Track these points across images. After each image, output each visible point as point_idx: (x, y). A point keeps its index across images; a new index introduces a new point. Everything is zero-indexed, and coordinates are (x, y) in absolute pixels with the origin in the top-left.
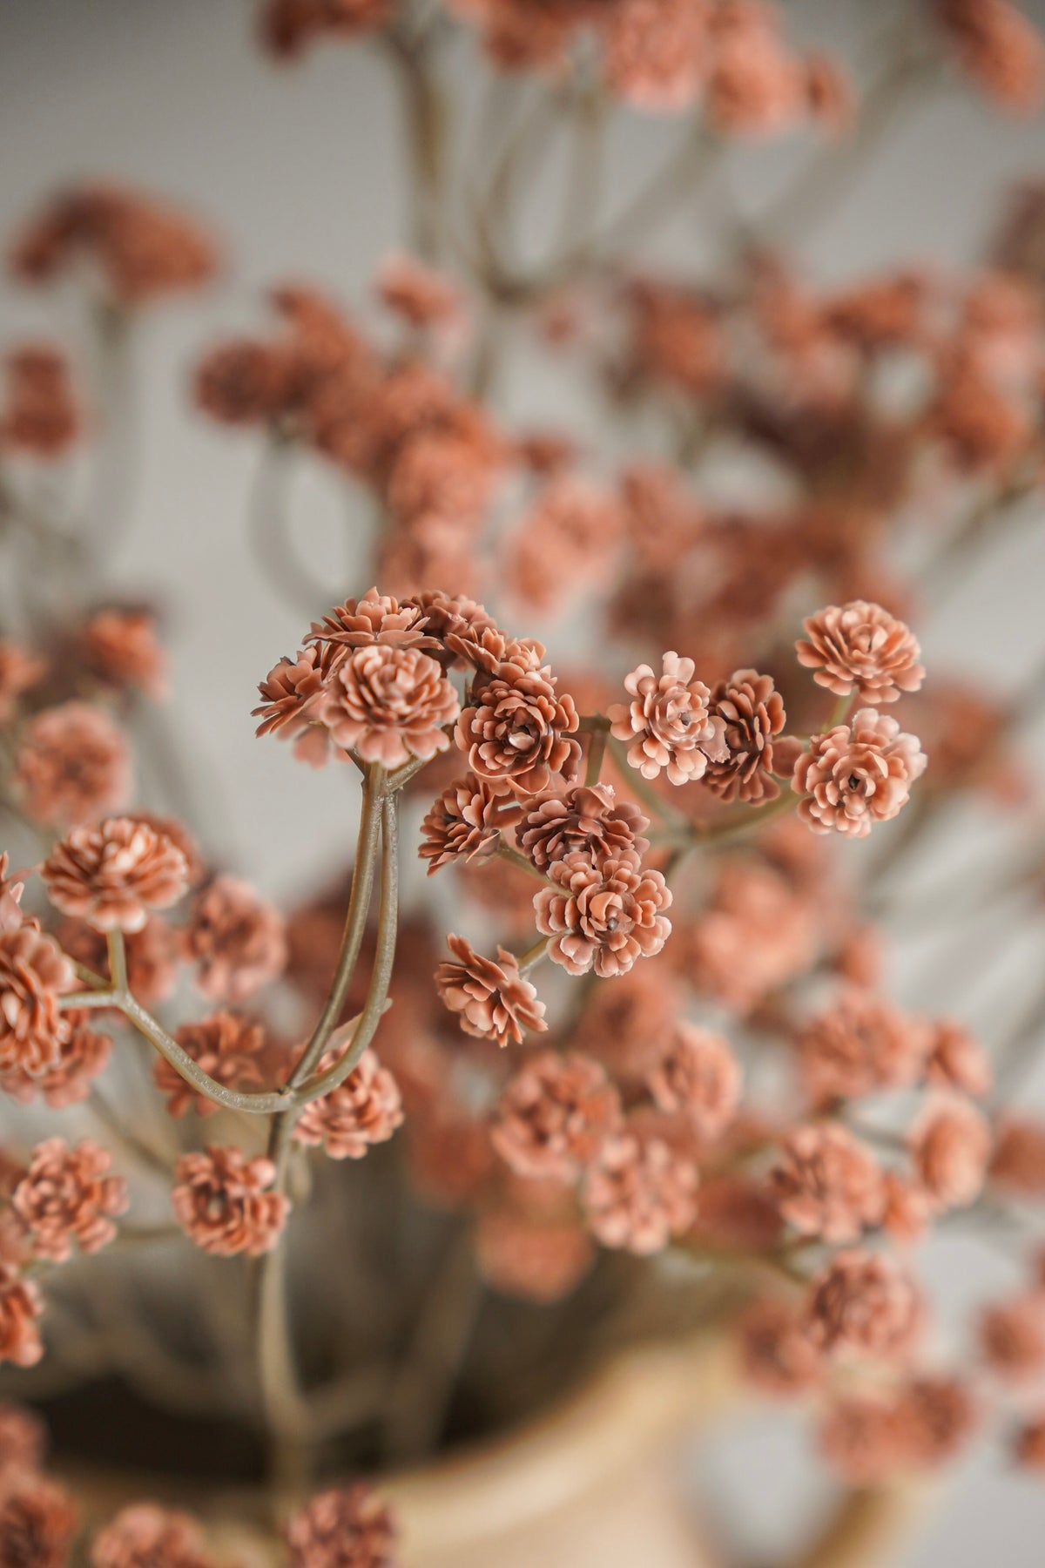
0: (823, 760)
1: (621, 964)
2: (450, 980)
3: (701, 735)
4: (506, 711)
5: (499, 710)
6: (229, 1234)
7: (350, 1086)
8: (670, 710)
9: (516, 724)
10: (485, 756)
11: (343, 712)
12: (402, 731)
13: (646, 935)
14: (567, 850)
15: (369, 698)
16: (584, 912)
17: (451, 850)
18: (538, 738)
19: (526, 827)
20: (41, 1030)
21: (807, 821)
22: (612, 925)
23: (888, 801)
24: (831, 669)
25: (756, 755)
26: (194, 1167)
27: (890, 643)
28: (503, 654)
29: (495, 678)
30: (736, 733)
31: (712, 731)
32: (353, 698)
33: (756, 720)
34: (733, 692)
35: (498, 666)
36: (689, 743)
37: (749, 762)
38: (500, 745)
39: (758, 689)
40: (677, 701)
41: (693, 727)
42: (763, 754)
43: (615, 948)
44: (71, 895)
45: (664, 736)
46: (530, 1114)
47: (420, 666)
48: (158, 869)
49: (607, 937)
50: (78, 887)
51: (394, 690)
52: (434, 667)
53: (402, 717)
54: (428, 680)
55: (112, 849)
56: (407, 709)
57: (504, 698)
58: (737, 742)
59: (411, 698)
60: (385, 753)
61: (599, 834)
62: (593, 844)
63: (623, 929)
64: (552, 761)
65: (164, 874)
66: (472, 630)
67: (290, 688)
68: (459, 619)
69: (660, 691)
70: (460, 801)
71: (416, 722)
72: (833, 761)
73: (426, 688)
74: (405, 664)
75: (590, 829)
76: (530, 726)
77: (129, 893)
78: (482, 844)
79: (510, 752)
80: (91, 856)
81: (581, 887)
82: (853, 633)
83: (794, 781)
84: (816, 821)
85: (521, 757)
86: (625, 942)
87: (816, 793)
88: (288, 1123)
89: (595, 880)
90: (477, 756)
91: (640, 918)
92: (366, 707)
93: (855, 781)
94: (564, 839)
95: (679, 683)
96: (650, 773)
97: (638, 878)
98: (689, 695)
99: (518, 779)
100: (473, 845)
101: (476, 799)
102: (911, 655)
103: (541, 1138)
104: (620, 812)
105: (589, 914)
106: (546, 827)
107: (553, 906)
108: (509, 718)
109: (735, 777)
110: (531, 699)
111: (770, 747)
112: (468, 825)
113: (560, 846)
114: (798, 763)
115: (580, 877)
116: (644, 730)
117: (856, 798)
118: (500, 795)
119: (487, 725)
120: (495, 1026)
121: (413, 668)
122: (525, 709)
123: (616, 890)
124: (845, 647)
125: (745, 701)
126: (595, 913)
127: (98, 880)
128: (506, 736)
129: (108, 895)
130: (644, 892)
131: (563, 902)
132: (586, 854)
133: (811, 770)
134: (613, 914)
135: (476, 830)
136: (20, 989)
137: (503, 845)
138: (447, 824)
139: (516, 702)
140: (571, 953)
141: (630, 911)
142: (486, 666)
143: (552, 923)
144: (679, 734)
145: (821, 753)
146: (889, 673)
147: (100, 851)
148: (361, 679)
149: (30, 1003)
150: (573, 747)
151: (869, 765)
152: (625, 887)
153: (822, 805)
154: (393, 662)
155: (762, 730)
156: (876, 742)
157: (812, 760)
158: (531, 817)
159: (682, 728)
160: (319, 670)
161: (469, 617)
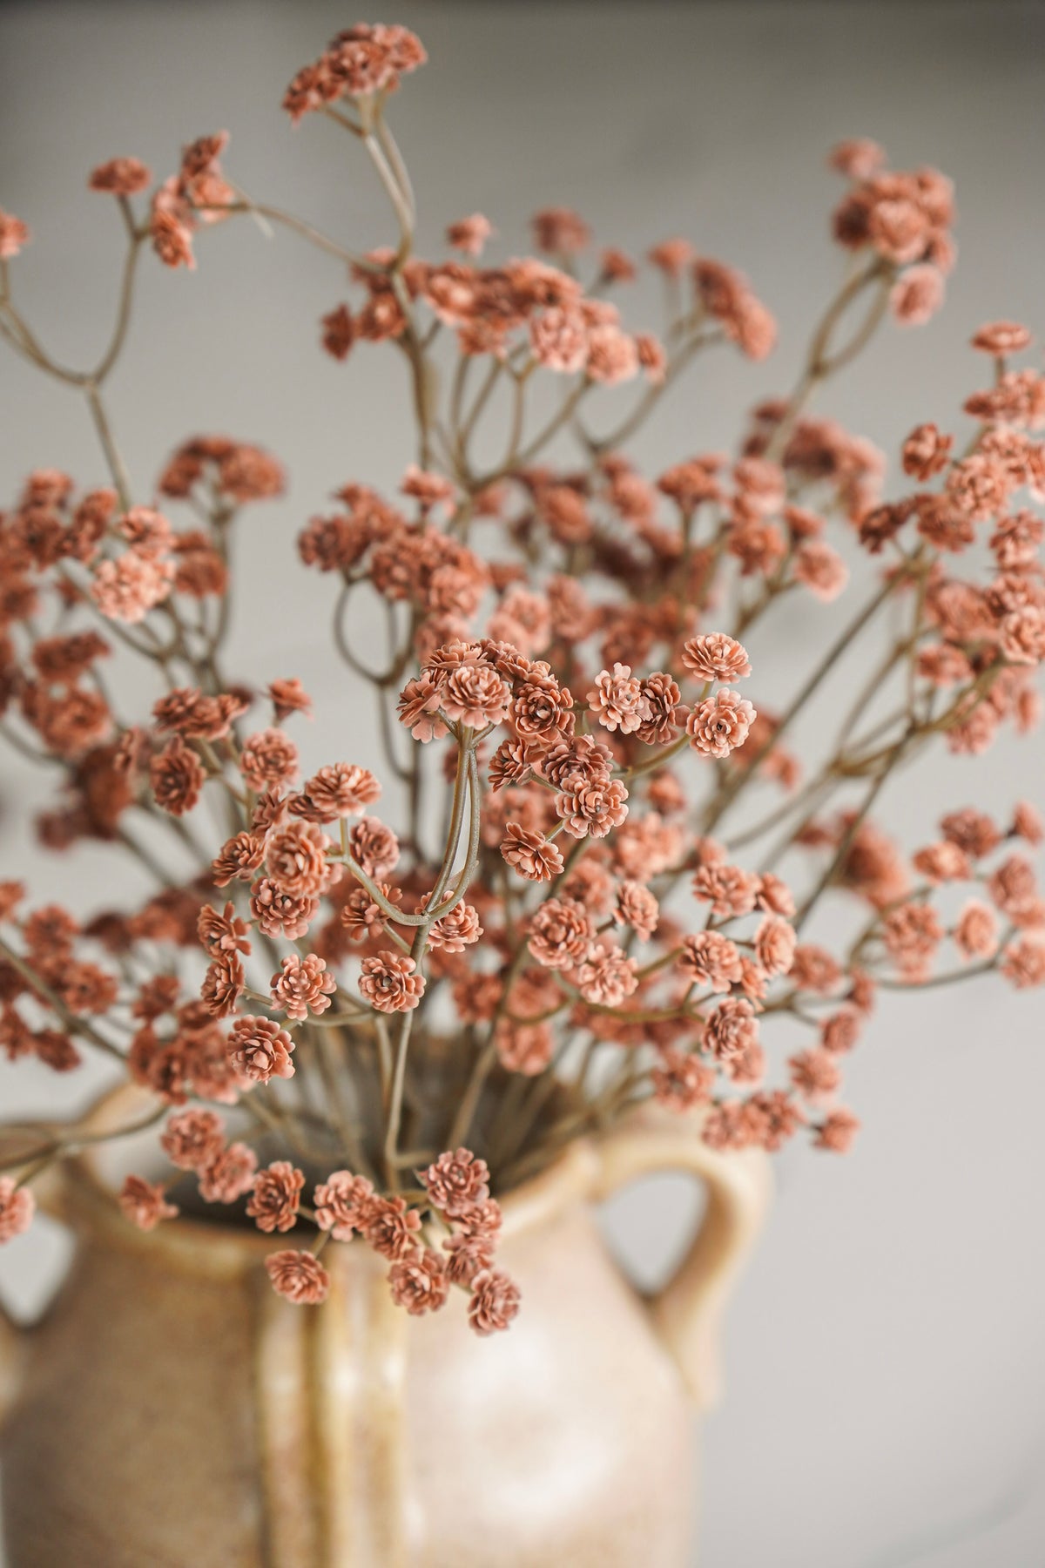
0: (702, 716)
1: (603, 830)
2: (510, 847)
3: (637, 706)
4: (534, 698)
5: (530, 698)
6: (394, 998)
7: (455, 914)
8: (621, 693)
9: (540, 706)
10: (523, 723)
11: (454, 702)
12: (484, 709)
13: (616, 814)
14: (570, 772)
15: (466, 694)
16: (583, 803)
17: (507, 776)
18: (551, 712)
19: (547, 761)
20: (315, 872)
21: (696, 749)
22: (598, 809)
23: (738, 737)
24: (703, 667)
25: (666, 716)
26: (372, 964)
27: (732, 653)
28: (529, 669)
29: (526, 682)
30: (654, 705)
31: (643, 704)
32: (457, 694)
33: (665, 697)
34: (651, 683)
35: (527, 676)
36: (631, 711)
37: (662, 720)
38: (531, 717)
39: (664, 681)
40: (624, 688)
41: (633, 701)
42: (669, 716)
43: (600, 821)
44: (325, 801)
45: (618, 707)
46: (545, 933)
47: (489, 675)
48: (367, 786)
49: (595, 816)
50: (329, 797)
51: (478, 688)
52: (496, 676)
53: (484, 702)
54: (495, 682)
55: (344, 777)
56: (486, 698)
57: (532, 692)
58: (655, 709)
59: (487, 692)
60: (476, 722)
61: (587, 761)
62: (584, 768)
63: (603, 812)
64: (560, 724)
65: (370, 790)
66: (510, 658)
67: (419, 694)
68: (502, 653)
69: (614, 684)
70: (511, 750)
71: (490, 705)
72: (707, 716)
73: (495, 686)
74: (482, 675)
75: (582, 759)
76: (548, 706)
77: (354, 799)
78: (525, 771)
79: (538, 721)
80: (334, 781)
81: (580, 790)
82: (712, 648)
83: (688, 728)
84: (701, 749)
85: (543, 724)
86: (605, 818)
87: (700, 734)
88: (425, 934)
89: (586, 786)
90: (519, 723)
91: (612, 805)
92: (464, 698)
93: (720, 726)
94: (568, 766)
95: (624, 679)
96: (612, 727)
97: (610, 783)
98: (629, 685)
99: (541, 734)
100: (519, 773)
101: (519, 748)
102: (744, 658)
103: (554, 945)
104: (597, 750)
105: (585, 804)
106: (559, 760)
107: (566, 802)
108: (535, 702)
109: (655, 729)
110: (546, 692)
111: (673, 711)
112: (516, 762)
113: (566, 770)
114: (689, 719)
115: (579, 785)
116: (607, 706)
117: (721, 735)
118: (532, 745)
119: (524, 707)
120: (536, 870)
121: (486, 677)
122: (544, 697)
123: (599, 790)
124: (709, 656)
125: (658, 687)
126: (588, 803)
127: (339, 792)
128: (534, 712)
129: (345, 799)
130: (614, 791)
131: (571, 800)
132: (580, 773)
133: (696, 722)
134: (598, 804)
135: (521, 764)
136: (304, 851)
137: (534, 774)
138: (503, 763)
139: (539, 694)
140: (577, 826)
141: (607, 801)
142: (521, 676)
143: (566, 810)
144: (626, 706)
145: (700, 712)
146: (733, 668)
147: (339, 778)
148: (460, 684)
149: (309, 859)
150: (571, 716)
151: (728, 717)
152: (604, 788)
153: (703, 740)
154: (475, 674)
155: (668, 702)
156: (730, 704)
157: (696, 717)
158: (550, 755)
159: (628, 703)
160: (434, 683)
161: (507, 651)
